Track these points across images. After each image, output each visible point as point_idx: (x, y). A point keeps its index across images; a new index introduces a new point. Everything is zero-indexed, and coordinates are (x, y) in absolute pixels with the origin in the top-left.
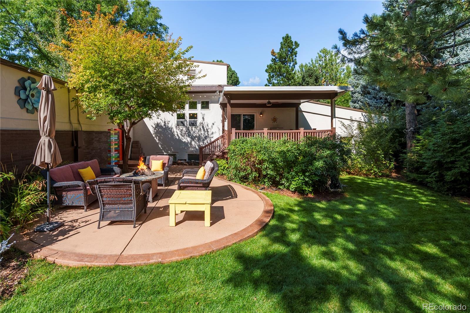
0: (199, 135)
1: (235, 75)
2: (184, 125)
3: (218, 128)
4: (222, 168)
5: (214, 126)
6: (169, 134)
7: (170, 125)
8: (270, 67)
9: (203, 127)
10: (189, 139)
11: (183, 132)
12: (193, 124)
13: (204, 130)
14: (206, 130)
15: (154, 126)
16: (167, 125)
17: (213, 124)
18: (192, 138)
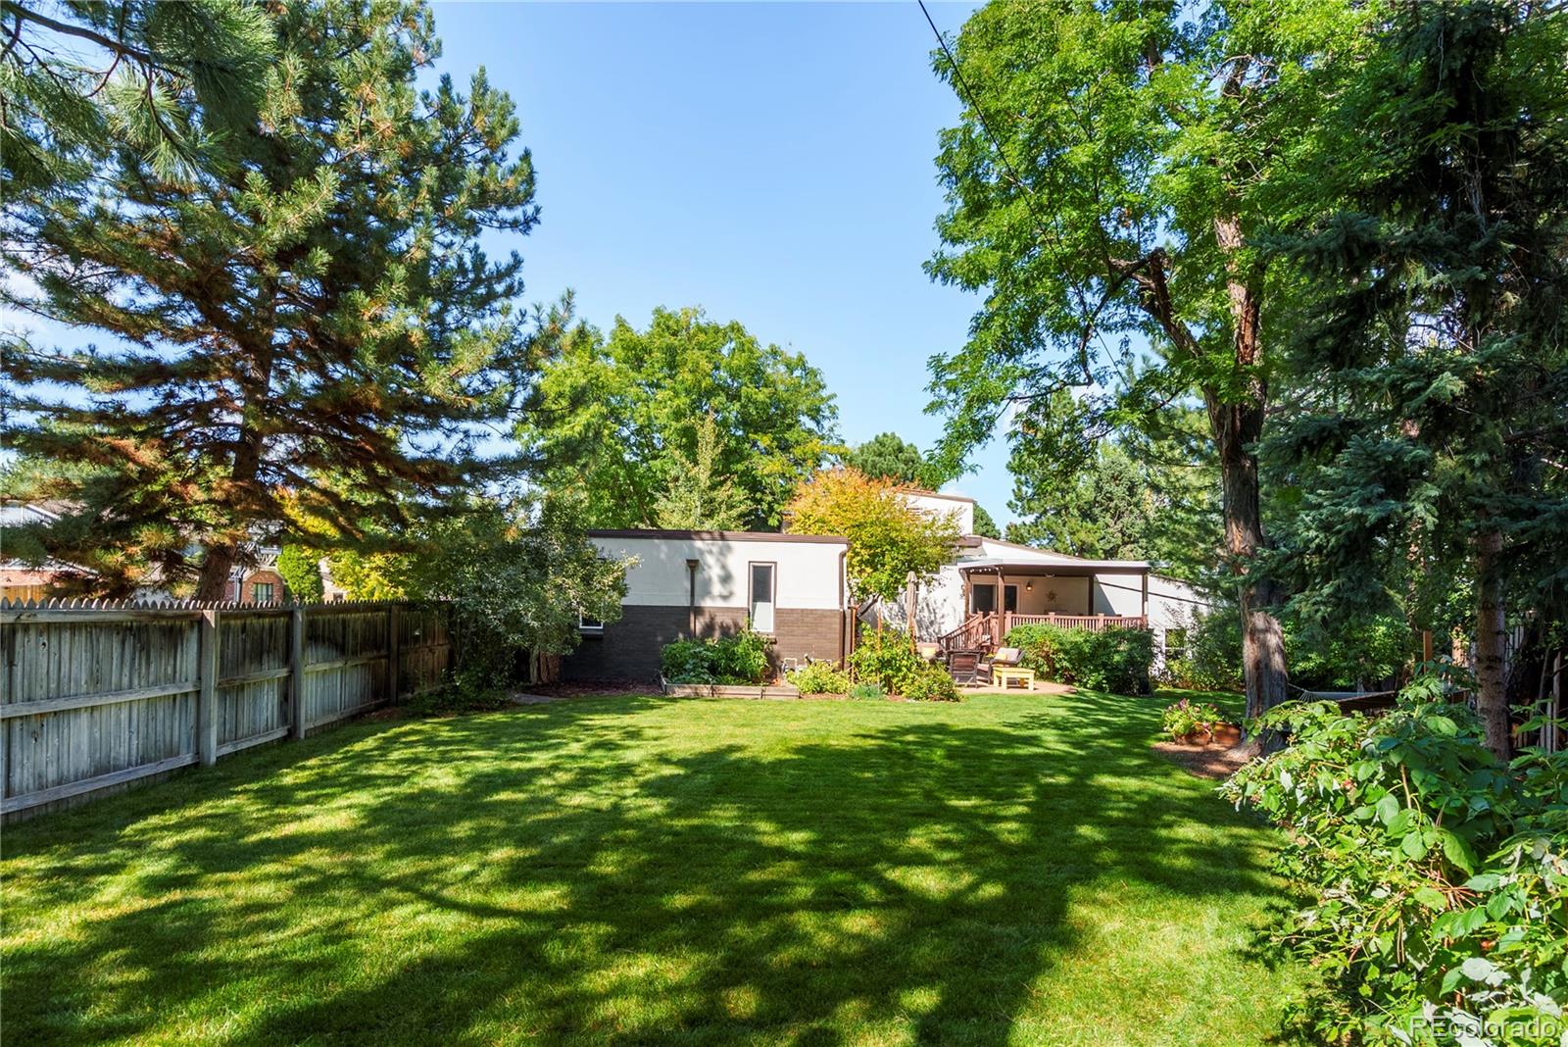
0: (920, 618)
3: (954, 608)
5: (945, 604)
13: (929, 610)
14: (932, 611)
17: (945, 601)
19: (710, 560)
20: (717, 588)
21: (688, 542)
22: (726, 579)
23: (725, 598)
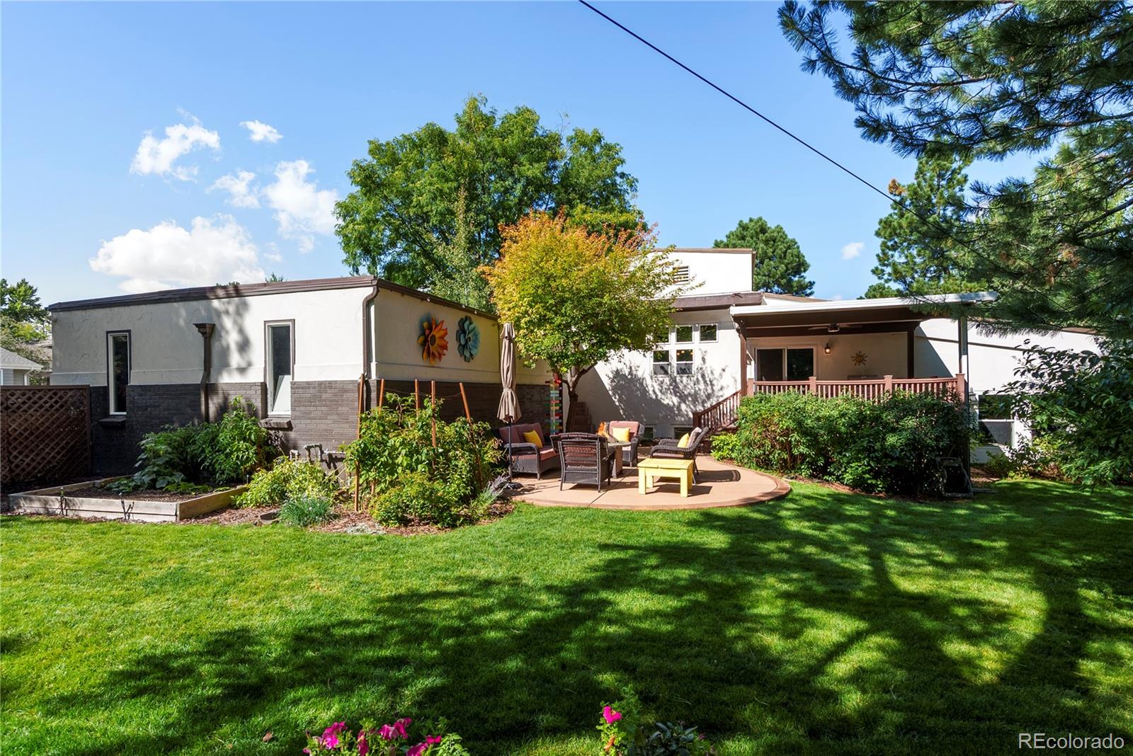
0: (695, 391)
1: (795, 252)
2: (666, 373)
3: (734, 378)
4: (730, 447)
5: (724, 374)
6: (638, 389)
7: (640, 374)
8: (886, 223)
9: (703, 376)
10: (676, 400)
11: (665, 386)
12: (684, 371)
13: (705, 382)
14: (709, 382)
15: (611, 376)
16: (634, 373)
17: (724, 370)
18: (680, 397)
19: (228, 322)
20: (235, 359)
21: (204, 302)
22: (244, 346)
23: (242, 370)
